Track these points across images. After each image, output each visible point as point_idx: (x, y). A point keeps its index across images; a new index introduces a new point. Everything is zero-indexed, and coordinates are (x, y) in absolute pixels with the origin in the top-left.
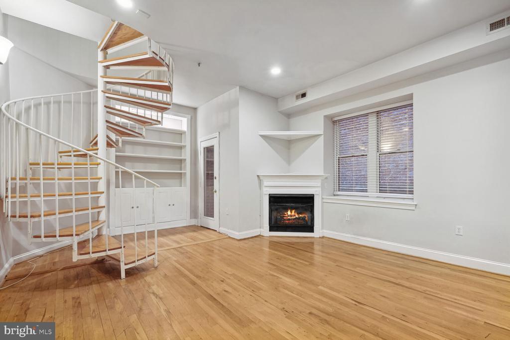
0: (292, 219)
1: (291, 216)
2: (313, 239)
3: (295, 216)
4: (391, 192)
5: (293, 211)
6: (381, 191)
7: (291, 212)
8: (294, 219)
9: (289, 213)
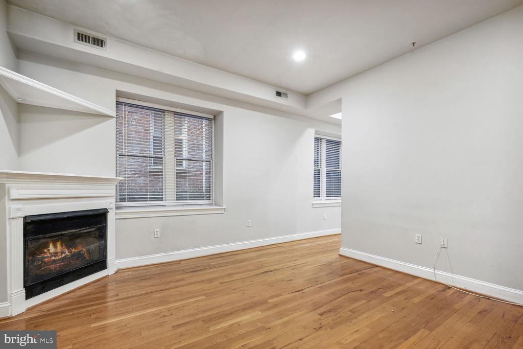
0: (59, 260)
1: (56, 254)
2: (106, 279)
3: (62, 253)
4: (191, 199)
5: (59, 245)
6: (178, 199)
7: (55, 247)
8: (63, 259)
9: (52, 249)
